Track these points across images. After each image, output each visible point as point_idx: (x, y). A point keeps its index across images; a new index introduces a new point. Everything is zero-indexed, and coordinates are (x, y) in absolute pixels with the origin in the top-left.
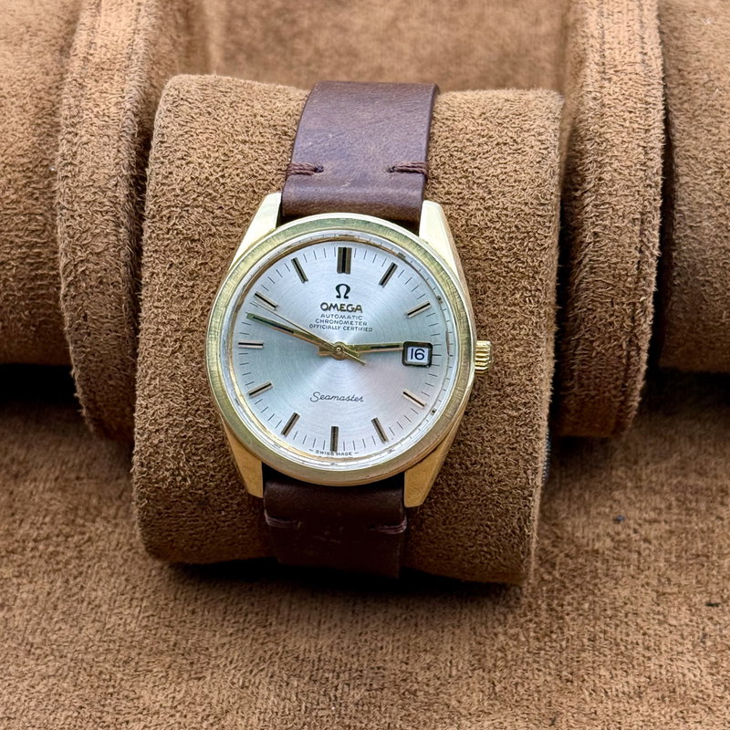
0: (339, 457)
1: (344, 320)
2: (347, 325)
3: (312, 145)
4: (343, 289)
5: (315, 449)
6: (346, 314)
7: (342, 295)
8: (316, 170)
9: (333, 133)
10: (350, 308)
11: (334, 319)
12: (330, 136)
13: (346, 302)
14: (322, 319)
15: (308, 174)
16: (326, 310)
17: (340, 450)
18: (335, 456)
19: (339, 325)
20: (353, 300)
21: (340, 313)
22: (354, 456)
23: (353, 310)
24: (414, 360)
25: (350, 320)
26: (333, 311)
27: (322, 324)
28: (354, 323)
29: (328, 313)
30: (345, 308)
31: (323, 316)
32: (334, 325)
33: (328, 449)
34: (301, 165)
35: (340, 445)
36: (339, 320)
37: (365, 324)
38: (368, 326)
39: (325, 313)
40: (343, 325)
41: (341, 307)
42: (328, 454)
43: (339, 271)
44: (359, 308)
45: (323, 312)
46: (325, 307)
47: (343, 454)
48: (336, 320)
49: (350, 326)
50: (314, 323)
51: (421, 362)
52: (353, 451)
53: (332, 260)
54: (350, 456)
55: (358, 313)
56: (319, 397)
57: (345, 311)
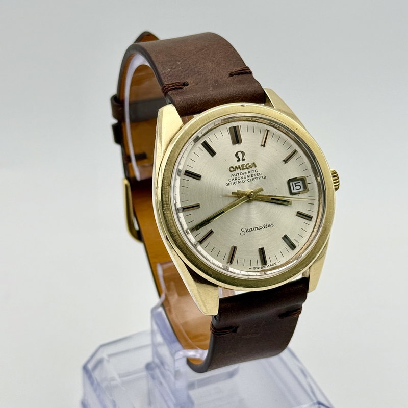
0: (269, 268)
1: (246, 175)
2: (249, 178)
3: (171, 71)
4: (240, 155)
5: (252, 267)
6: (246, 171)
8: (183, 85)
10: (248, 166)
11: (240, 176)
12: (179, 63)
13: (245, 163)
14: (233, 178)
15: (180, 88)
16: (232, 171)
17: (269, 263)
18: (266, 268)
19: (244, 179)
20: (248, 160)
21: (243, 171)
22: (278, 264)
23: (251, 167)
24: (296, 191)
25: (250, 174)
26: (238, 171)
27: (233, 181)
28: (253, 175)
29: (234, 173)
30: (245, 167)
31: (232, 176)
32: (241, 180)
33: (260, 265)
34: (173, 83)
35: (268, 260)
36: (243, 176)
37: (260, 174)
38: (263, 175)
40: (247, 179)
41: (242, 167)
42: (262, 268)
43: (234, 143)
44: (254, 165)
45: (231, 173)
46: (232, 169)
47: (271, 265)
48: (242, 176)
49: (252, 178)
50: (228, 182)
51: (300, 190)
52: (277, 262)
53: (227, 137)
54: (275, 265)
55: (254, 168)
56: (245, 231)
57: (245, 169)
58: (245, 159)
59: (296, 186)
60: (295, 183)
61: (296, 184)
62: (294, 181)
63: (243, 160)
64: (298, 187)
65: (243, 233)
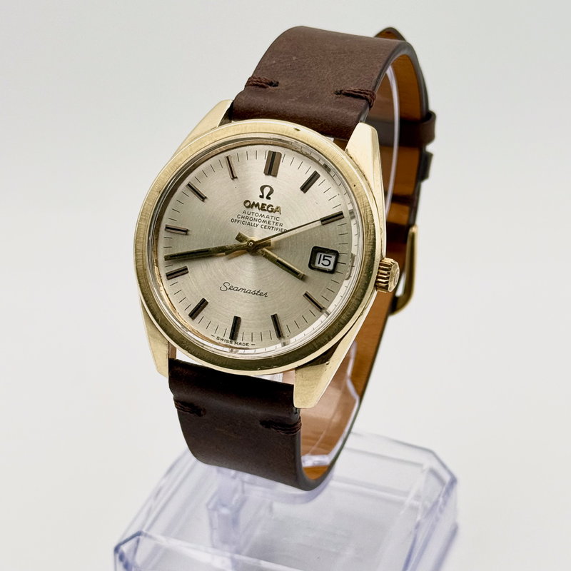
0: (237, 345)
1: (263, 219)
2: (265, 224)
4: (267, 191)
5: (217, 336)
6: (266, 213)
7: (265, 196)
8: (271, 84)
9: (297, 57)
10: (270, 209)
11: (254, 217)
13: (267, 202)
14: (244, 215)
15: (263, 87)
16: (248, 207)
17: (239, 340)
18: (233, 345)
19: (257, 223)
20: (274, 201)
21: (261, 212)
22: (250, 347)
23: (273, 211)
24: (321, 266)
25: (268, 219)
27: (242, 220)
28: (272, 223)
29: (250, 210)
30: (266, 208)
31: (244, 212)
32: (253, 222)
33: (227, 337)
34: (259, 78)
35: (240, 335)
36: (258, 218)
37: (281, 225)
38: (284, 227)
39: (247, 210)
40: (261, 224)
41: (262, 207)
42: (227, 342)
43: (265, 173)
45: (245, 209)
46: (248, 204)
47: (240, 343)
48: (256, 218)
49: (268, 225)
50: (236, 218)
51: (326, 267)
52: (250, 343)
53: (262, 163)
54: (245, 347)
55: (277, 214)
56: (228, 287)
57: (265, 210)
58: (269, 198)
59: (324, 259)
60: (324, 256)
61: (326, 258)
62: (324, 252)
63: (268, 198)
64: (327, 263)
65: (224, 288)
